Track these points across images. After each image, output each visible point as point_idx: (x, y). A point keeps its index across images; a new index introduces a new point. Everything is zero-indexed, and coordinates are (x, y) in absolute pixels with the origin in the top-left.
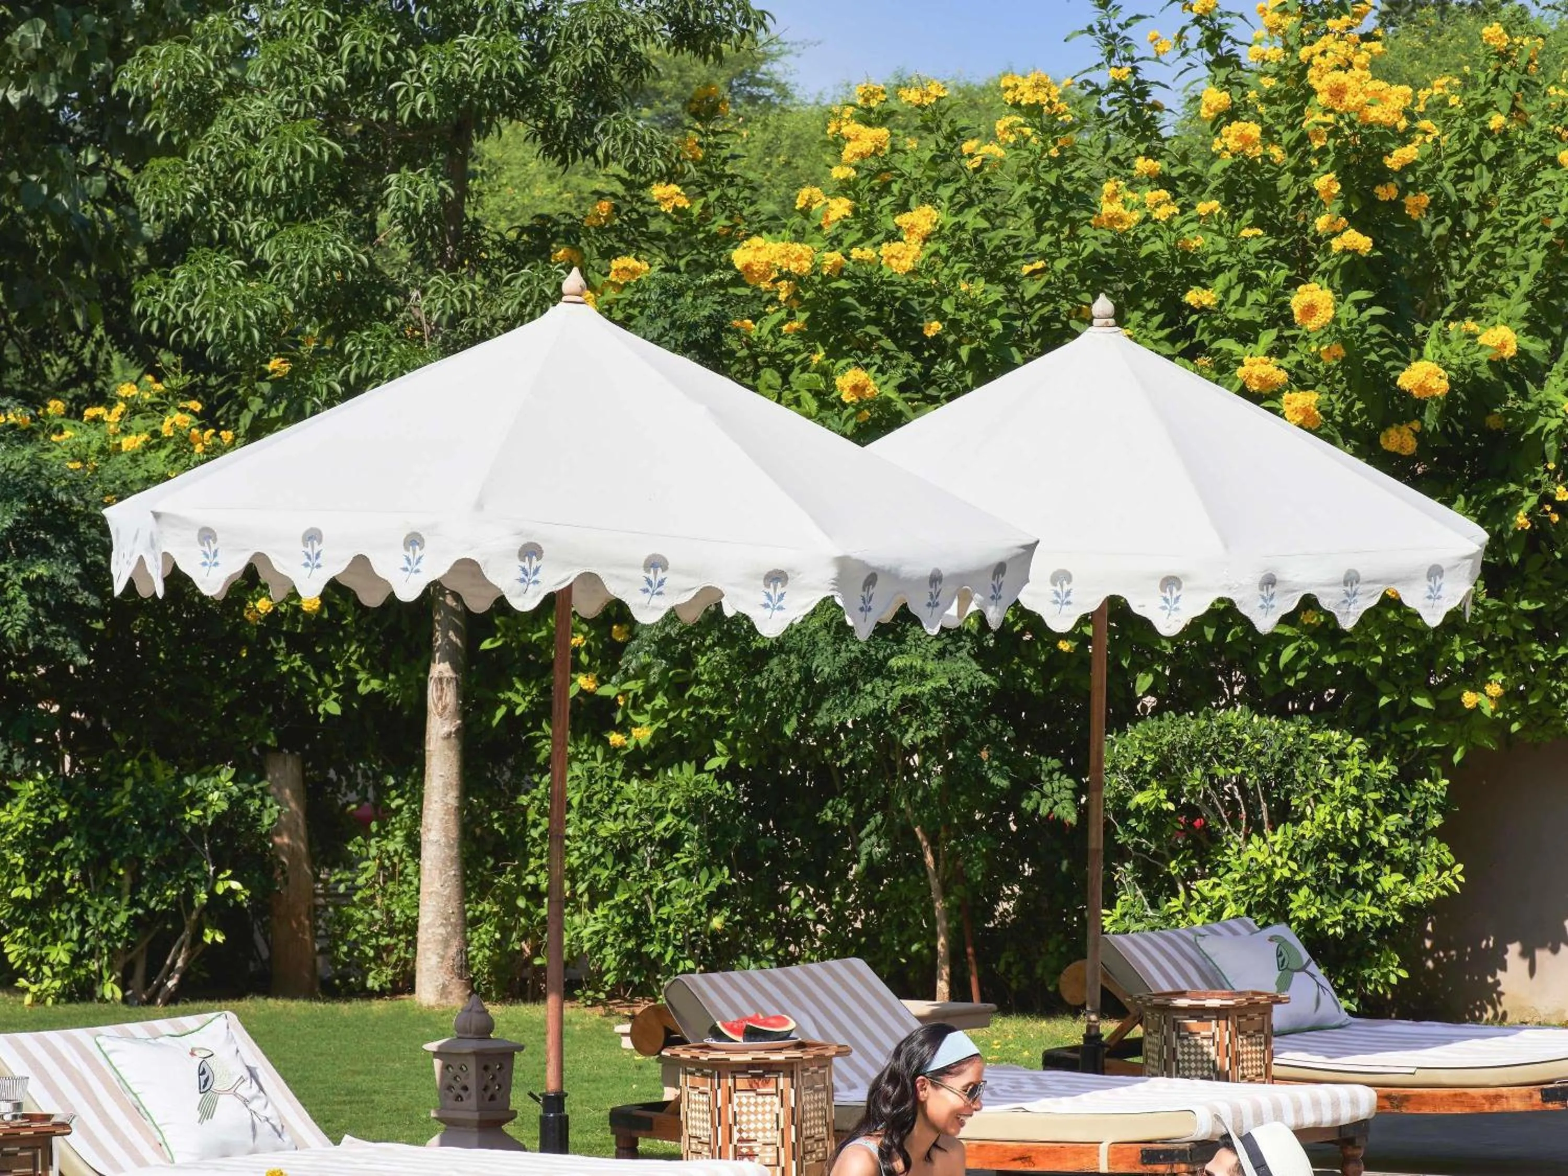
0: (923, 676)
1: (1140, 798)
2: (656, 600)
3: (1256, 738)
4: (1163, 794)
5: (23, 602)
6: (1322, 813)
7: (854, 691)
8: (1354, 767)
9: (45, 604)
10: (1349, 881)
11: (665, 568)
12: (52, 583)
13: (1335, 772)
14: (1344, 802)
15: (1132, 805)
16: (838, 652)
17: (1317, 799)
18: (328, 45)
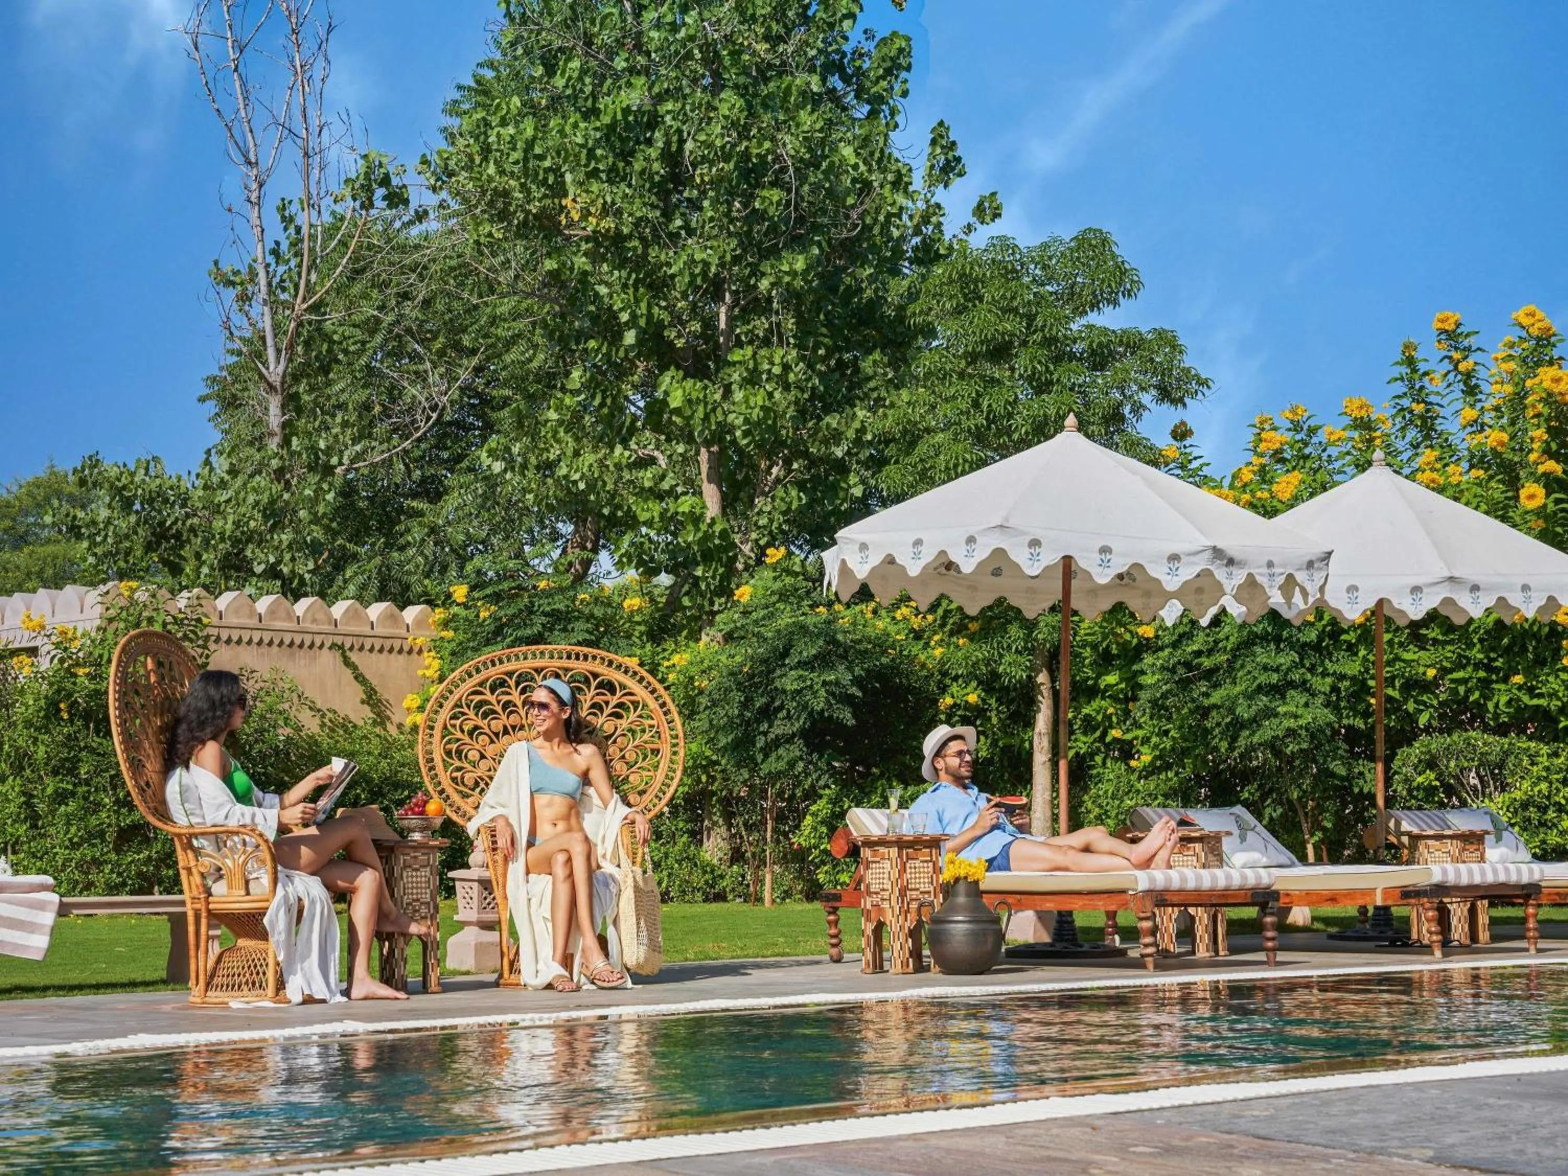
0: (1296, 717)
1: (1420, 779)
2: (1107, 571)
3: (1485, 744)
4: (1432, 776)
5: (822, 693)
6: (1526, 785)
7: (1259, 726)
8: (1544, 761)
9: (833, 694)
10: (1542, 824)
11: (1111, 552)
12: (837, 683)
13: (1532, 764)
14: (1539, 779)
15: (1415, 784)
16: (1249, 706)
17: (1522, 778)
18: (976, 405)
